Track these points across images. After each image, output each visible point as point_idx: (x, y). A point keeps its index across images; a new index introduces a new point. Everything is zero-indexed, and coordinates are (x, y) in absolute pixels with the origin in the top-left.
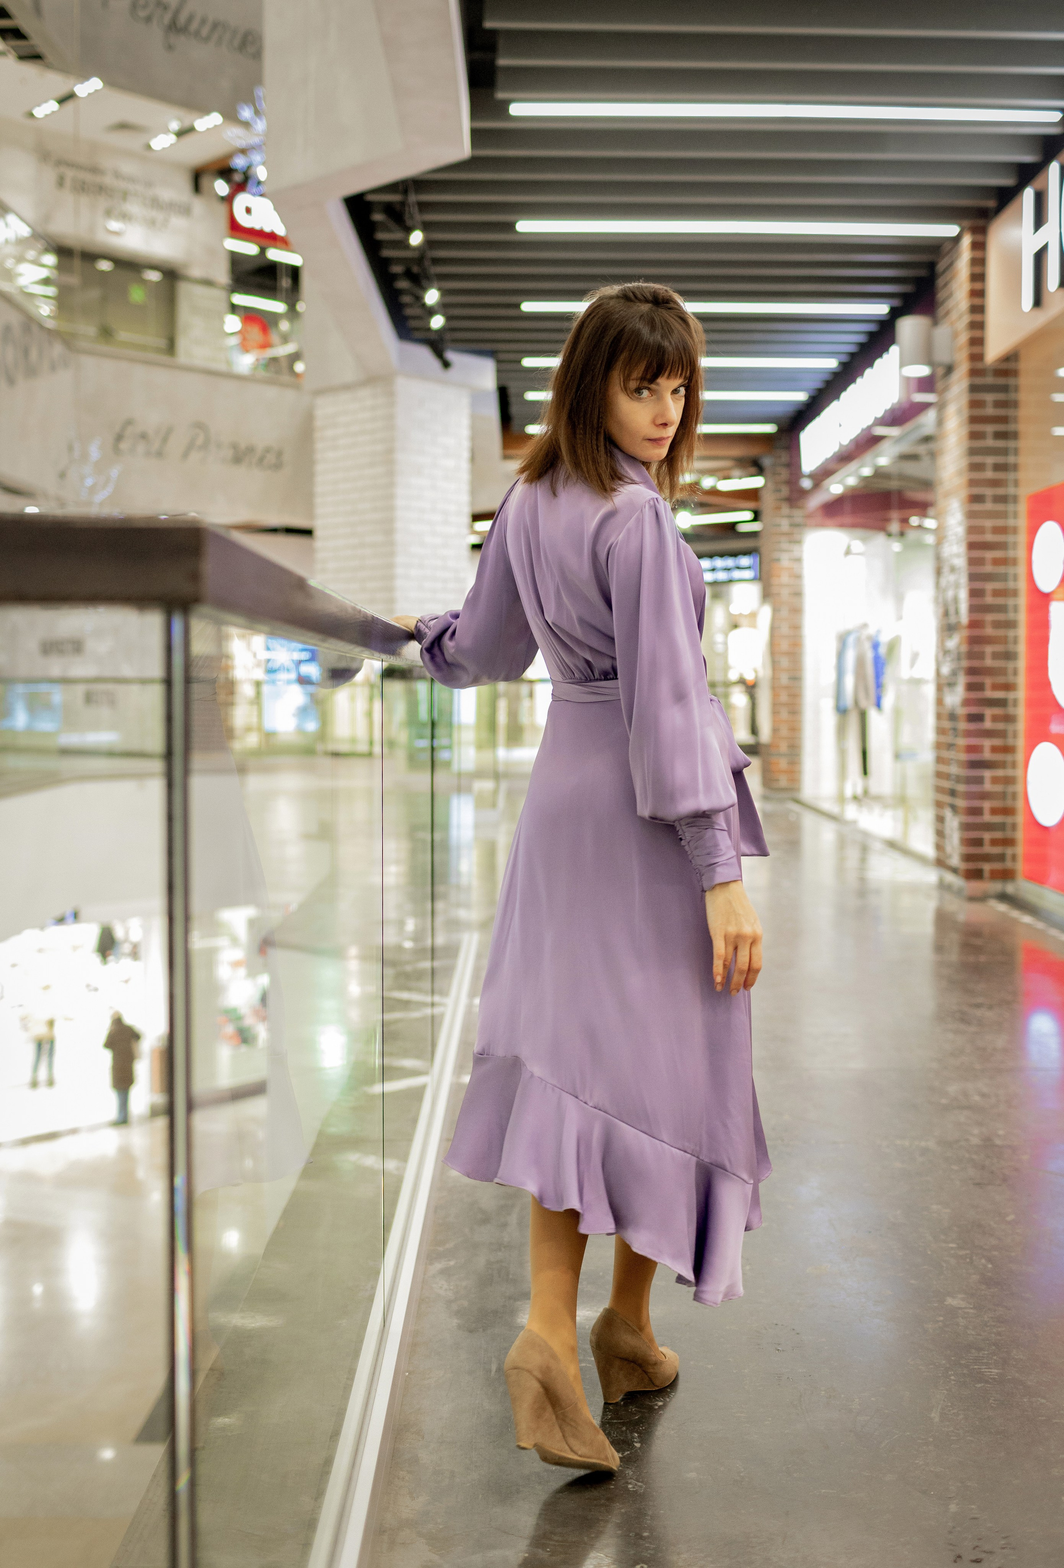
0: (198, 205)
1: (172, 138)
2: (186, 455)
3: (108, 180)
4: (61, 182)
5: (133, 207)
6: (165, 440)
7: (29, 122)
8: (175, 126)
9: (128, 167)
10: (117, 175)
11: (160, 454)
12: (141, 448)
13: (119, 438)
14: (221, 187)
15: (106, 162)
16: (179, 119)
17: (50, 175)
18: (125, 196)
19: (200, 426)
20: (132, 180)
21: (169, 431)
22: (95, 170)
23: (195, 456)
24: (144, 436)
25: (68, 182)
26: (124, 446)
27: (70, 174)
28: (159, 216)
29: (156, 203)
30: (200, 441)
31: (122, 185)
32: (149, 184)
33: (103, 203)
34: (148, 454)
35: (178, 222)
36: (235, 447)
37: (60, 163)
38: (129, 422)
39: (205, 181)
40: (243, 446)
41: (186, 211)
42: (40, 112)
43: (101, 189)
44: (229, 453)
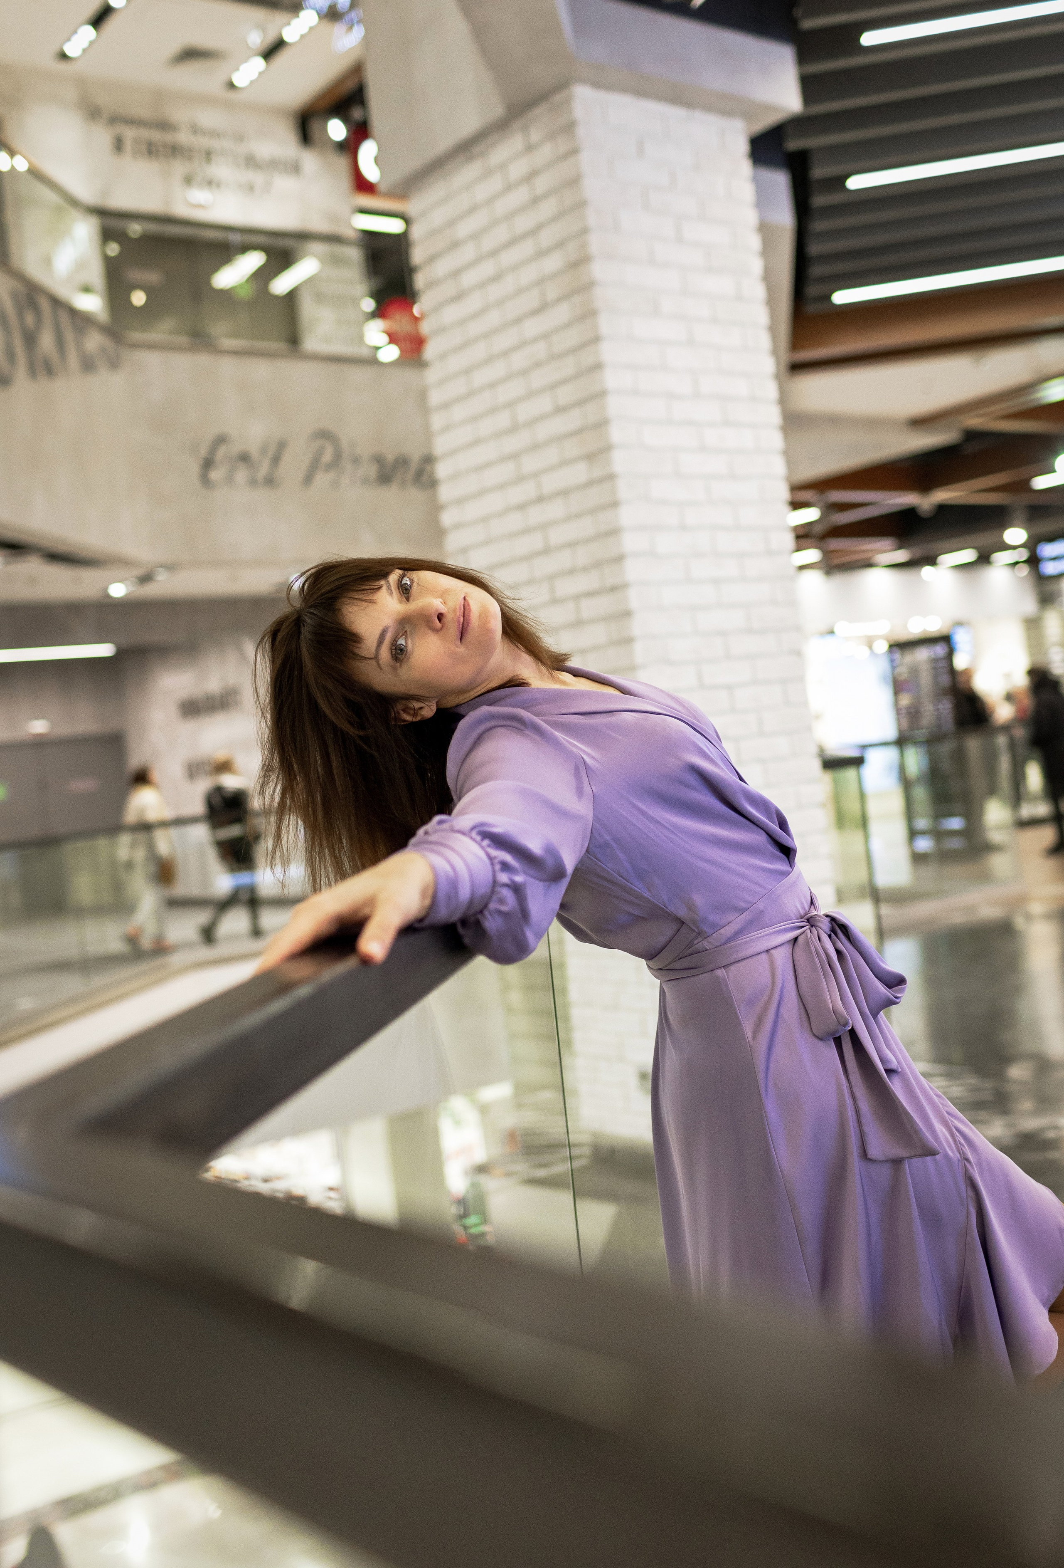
0: (310, 160)
1: (259, 63)
2: (308, 479)
3: (183, 137)
4: (119, 145)
5: (220, 170)
6: (276, 460)
7: (63, 66)
8: (257, 39)
9: (208, 118)
10: (195, 130)
11: (270, 481)
12: (242, 475)
13: (208, 464)
14: (337, 129)
15: (179, 115)
16: (262, 28)
17: (103, 136)
18: (208, 155)
19: (325, 435)
20: (215, 134)
21: (282, 446)
22: (164, 125)
23: (322, 479)
24: (244, 458)
25: (128, 145)
26: (216, 475)
27: (130, 134)
28: (258, 178)
29: (251, 162)
30: (328, 456)
31: (203, 142)
32: (240, 138)
33: (179, 168)
34: (253, 482)
35: (284, 183)
36: (379, 460)
37: (114, 120)
38: (221, 440)
39: (315, 126)
40: (390, 457)
41: (295, 168)
42: (73, 49)
43: (175, 151)
44: (372, 471)
